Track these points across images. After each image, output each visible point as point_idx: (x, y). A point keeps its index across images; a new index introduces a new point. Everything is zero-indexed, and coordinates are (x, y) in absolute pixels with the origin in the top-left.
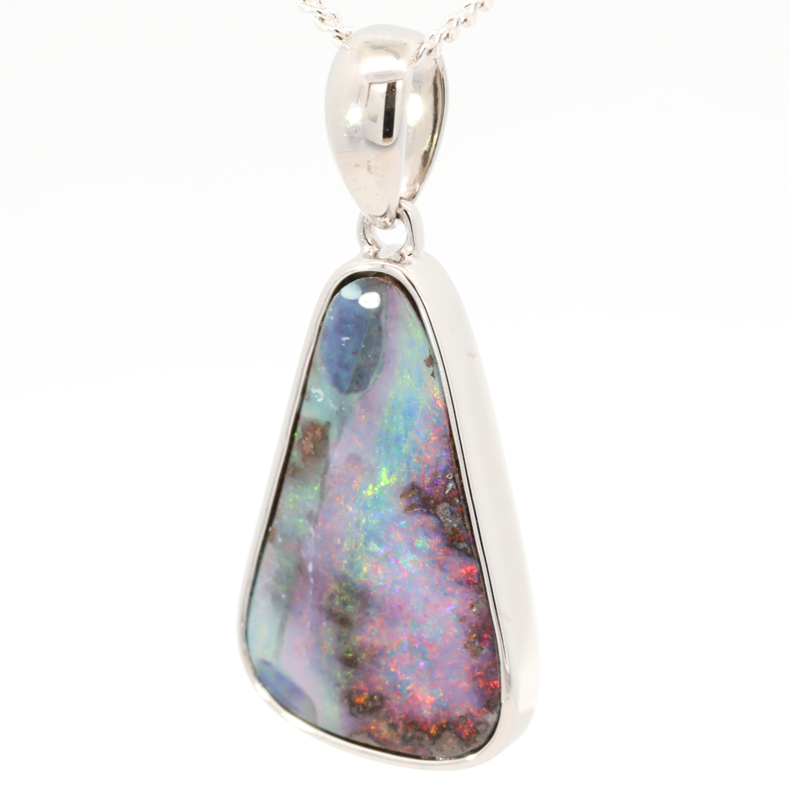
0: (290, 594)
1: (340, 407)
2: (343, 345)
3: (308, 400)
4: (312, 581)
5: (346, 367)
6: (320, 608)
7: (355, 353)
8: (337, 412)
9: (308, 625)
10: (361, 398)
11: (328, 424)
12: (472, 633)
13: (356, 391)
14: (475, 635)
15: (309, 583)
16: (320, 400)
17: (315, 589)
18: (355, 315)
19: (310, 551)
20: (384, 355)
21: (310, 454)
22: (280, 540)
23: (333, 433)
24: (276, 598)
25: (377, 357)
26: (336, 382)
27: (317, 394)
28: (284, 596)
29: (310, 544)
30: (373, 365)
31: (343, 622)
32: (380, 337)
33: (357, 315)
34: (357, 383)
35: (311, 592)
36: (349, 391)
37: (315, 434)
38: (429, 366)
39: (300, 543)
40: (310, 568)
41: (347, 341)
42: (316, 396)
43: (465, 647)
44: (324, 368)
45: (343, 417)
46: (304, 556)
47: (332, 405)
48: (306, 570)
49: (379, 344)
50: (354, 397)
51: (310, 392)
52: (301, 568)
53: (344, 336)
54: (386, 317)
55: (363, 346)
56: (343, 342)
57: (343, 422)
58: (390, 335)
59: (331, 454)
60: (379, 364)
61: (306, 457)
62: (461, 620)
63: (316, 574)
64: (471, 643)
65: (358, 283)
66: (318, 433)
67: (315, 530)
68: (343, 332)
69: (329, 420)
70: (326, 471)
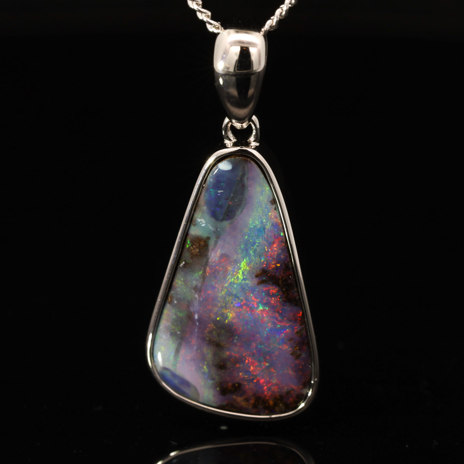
0: (183, 331)
1: (217, 229)
2: (219, 195)
3: (194, 225)
4: (197, 324)
5: (220, 207)
6: (203, 339)
7: (226, 199)
8: (214, 232)
9: (195, 348)
10: (230, 224)
11: (208, 238)
12: (296, 347)
13: (227, 220)
14: (298, 348)
15: (196, 325)
16: (203, 225)
17: (199, 328)
18: (227, 179)
19: (196, 307)
20: (246, 200)
21: (196, 255)
22: (175, 302)
23: (212, 243)
24: (173, 334)
25: (241, 201)
26: (214, 215)
27: (201, 222)
28: (179, 333)
29: (196, 304)
30: (239, 205)
31: (218, 346)
32: (243, 190)
33: (228, 178)
34: (228, 215)
35: (196, 330)
36: (222, 220)
37: (200, 244)
38: (273, 204)
39: (189, 304)
40: (196, 317)
41: (221, 192)
43: (292, 354)
44: (205, 208)
45: (218, 234)
46: (192, 310)
47: (211, 228)
48: (194, 317)
49: (242, 194)
50: (226, 224)
52: (190, 317)
53: (219, 190)
54: (248, 179)
55: (232, 195)
56: (219, 193)
57: (218, 237)
58: (249, 188)
59: (209, 254)
60: (242, 205)
61: (193, 256)
62: (290, 340)
63: (199, 320)
64: (295, 352)
65: (228, 161)
66: (202, 243)
67: (199, 296)
68: (219, 188)
69: (208, 236)
70: (206, 264)
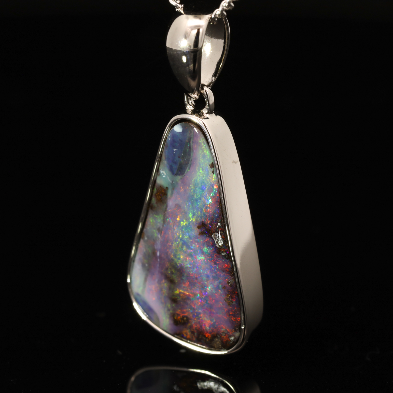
0: (150, 265)
1: (173, 181)
2: (174, 152)
3: (159, 175)
4: (159, 260)
5: (175, 163)
6: (162, 273)
7: (179, 157)
8: (171, 183)
9: (157, 280)
10: (181, 179)
11: (167, 188)
13: (179, 175)
14: (229, 296)
16: (164, 176)
17: (160, 264)
18: (180, 140)
19: (158, 246)
20: (192, 160)
22: (146, 238)
23: (169, 192)
24: (143, 265)
25: (188, 160)
26: (171, 169)
27: (163, 173)
28: (147, 265)
29: (158, 243)
30: (187, 164)
31: (171, 281)
32: (190, 151)
34: (180, 171)
35: (158, 265)
36: (176, 175)
38: (211, 168)
39: (155, 241)
40: (158, 254)
41: (176, 151)
42: (163, 175)
43: (225, 300)
44: (166, 162)
45: (174, 185)
46: (156, 247)
47: (169, 180)
48: (156, 254)
49: (189, 155)
50: (179, 178)
51: (160, 172)
52: (154, 253)
53: (175, 149)
54: (193, 143)
55: (183, 154)
56: (174, 151)
57: (173, 189)
58: (195, 151)
59: (168, 202)
60: (189, 164)
61: (158, 201)
62: (224, 288)
63: (160, 257)
64: (228, 299)
65: (181, 125)
66: (163, 192)
67: (161, 236)
68: (174, 147)
69: (167, 186)
70: (166, 210)
